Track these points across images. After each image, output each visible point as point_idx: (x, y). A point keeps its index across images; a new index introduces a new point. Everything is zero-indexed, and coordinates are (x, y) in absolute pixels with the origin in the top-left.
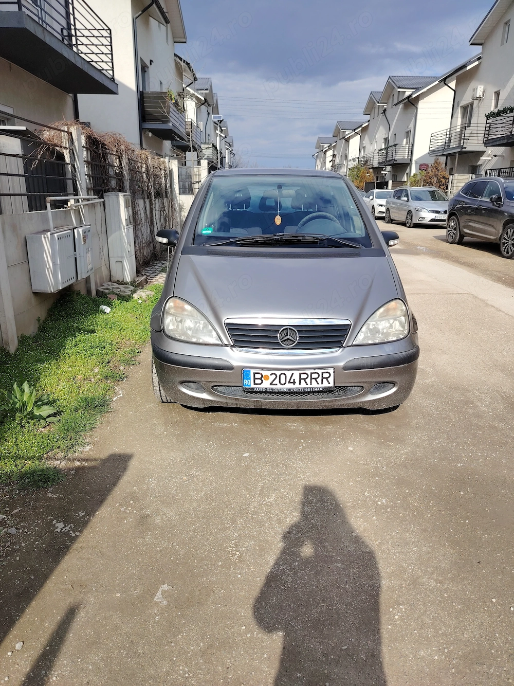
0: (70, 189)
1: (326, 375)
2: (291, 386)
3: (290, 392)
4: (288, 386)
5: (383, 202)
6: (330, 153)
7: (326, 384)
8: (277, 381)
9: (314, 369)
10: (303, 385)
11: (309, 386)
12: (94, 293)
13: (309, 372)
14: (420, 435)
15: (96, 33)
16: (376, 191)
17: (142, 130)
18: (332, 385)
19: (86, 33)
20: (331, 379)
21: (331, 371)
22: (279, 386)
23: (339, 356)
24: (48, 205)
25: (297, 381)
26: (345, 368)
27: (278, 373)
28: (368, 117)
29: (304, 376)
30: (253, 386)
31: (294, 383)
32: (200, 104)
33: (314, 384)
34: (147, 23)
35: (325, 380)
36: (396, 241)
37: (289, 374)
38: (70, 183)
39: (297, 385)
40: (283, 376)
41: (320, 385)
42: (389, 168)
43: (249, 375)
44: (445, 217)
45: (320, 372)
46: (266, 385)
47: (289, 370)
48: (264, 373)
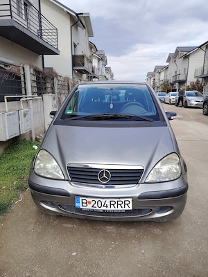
0: (24, 92)
1: (127, 202)
2: (105, 208)
3: (104, 212)
4: (103, 208)
5: (174, 97)
6: (153, 78)
7: (127, 208)
8: (96, 205)
9: (119, 198)
10: (113, 208)
11: (116, 209)
12: (34, 139)
13: (116, 200)
14: (189, 240)
15: (51, 31)
16: (171, 93)
17: (73, 70)
18: (131, 208)
19: (46, 31)
20: (131, 205)
21: (130, 200)
22: (97, 208)
23: (135, 190)
24: (6, 100)
25: (109, 206)
26: (140, 198)
27: (97, 200)
28: (168, 64)
29: (113, 203)
30: (81, 207)
31: (107, 207)
32: (99, 60)
33: (120, 208)
34: (77, 29)
35: (126, 206)
36: (175, 117)
37: (103, 201)
38: (23, 90)
39: (109, 208)
40: (99, 202)
41: (123, 209)
42: (177, 84)
43: (78, 200)
44: (202, 103)
45: (123, 200)
46: (89, 207)
47: (103, 198)
48: (88, 199)
